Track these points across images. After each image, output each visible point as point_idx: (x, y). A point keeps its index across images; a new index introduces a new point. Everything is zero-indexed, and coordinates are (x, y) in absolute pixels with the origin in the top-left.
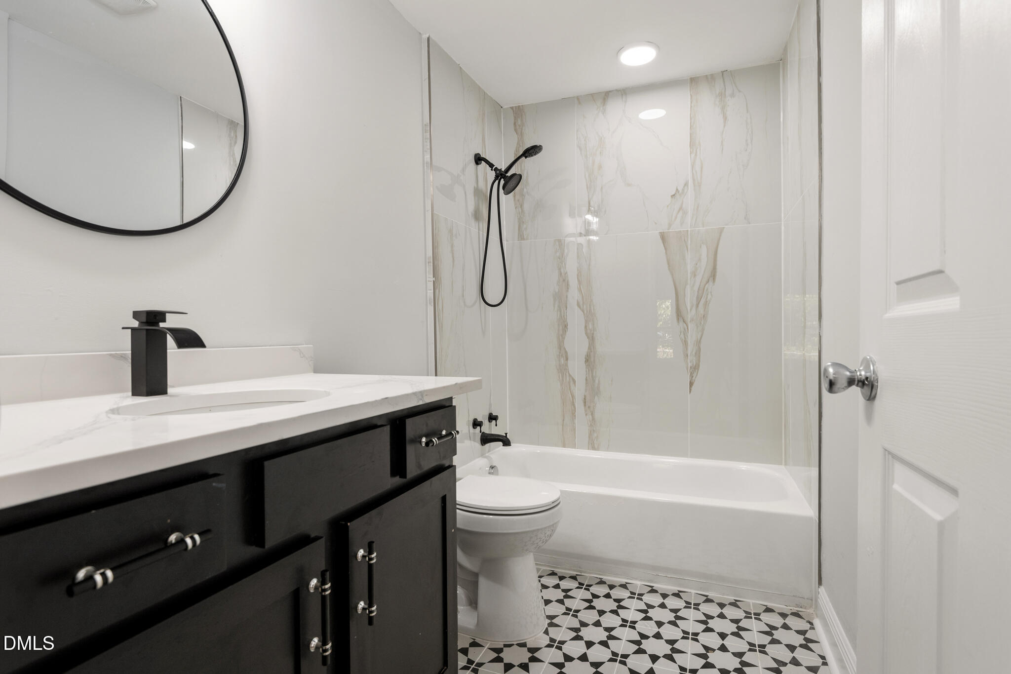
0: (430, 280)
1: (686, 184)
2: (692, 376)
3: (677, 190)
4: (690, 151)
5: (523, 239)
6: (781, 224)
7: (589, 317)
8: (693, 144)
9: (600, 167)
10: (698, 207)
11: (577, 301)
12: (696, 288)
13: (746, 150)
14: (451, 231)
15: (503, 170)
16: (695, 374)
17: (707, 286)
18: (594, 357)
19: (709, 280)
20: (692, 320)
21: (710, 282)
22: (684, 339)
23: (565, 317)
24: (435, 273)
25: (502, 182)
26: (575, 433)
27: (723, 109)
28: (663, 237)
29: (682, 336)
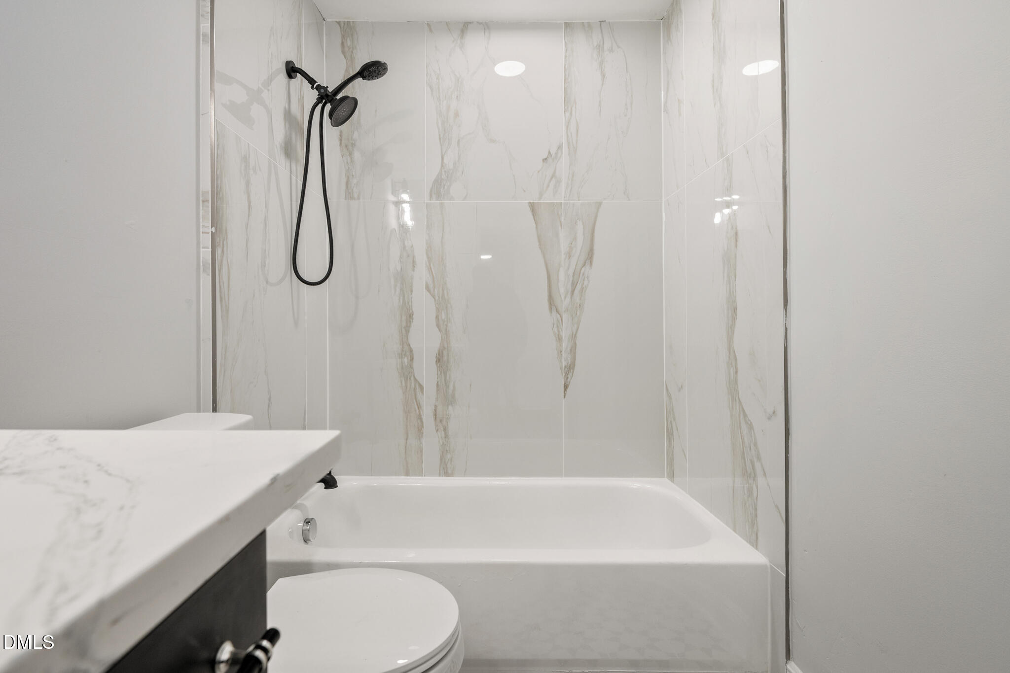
0: (206, 230)
1: (560, 147)
2: (566, 378)
3: (549, 152)
4: (565, 109)
5: (352, 198)
6: (662, 202)
7: (442, 304)
8: (568, 101)
9: (457, 115)
10: (573, 176)
11: (426, 283)
12: (571, 271)
13: (626, 116)
14: (245, 159)
15: (330, 90)
16: (570, 374)
17: (583, 269)
18: (448, 355)
19: (585, 263)
20: (567, 310)
21: (586, 265)
22: (557, 333)
23: (410, 303)
24: (216, 220)
25: (328, 107)
26: (422, 456)
27: (601, 64)
28: (533, 207)
29: (556, 329)
